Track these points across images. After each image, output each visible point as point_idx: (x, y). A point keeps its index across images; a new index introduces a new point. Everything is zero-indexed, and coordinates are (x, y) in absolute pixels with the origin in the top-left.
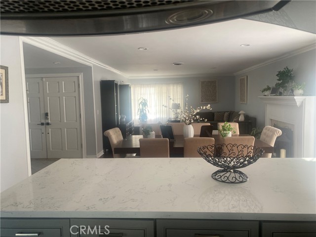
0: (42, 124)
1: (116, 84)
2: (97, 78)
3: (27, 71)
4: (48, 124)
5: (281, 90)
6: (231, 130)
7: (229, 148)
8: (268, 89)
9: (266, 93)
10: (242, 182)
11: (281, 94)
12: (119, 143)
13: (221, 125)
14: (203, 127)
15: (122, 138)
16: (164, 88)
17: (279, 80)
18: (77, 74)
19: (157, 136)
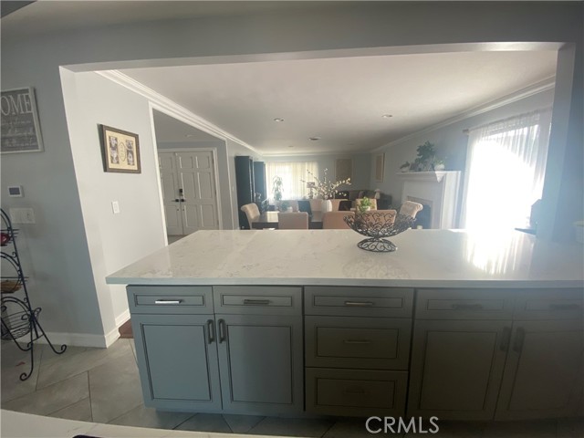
0: (177, 201)
1: (251, 161)
2: (231, 154)
3: (159, 146)
4: (183, 200)
5: (421, 166)
6: (371, 205)
7: (376, 217)
8: (407, 165)
9: (404, 169)
10: (390, 251)
11: (420, 170)
12: (256, 218)
13: (359, 201)
14: (341, 203)
15: (259, 214)
16: (299, 166)
17: (419, 155)
18: (210, 149)
19: (294, 211)
